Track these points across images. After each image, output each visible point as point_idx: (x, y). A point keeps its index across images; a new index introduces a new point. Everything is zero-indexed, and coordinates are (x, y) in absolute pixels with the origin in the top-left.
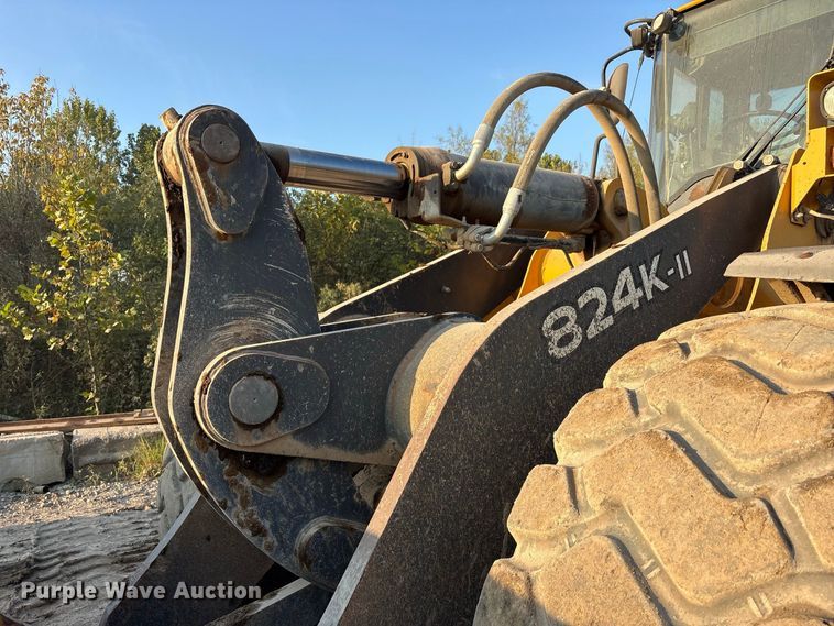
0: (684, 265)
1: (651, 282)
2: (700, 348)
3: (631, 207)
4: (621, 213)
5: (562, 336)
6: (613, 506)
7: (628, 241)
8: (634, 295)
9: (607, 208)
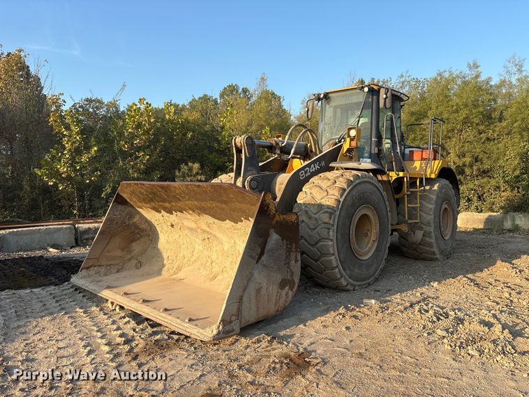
0: (323, 164)
1: (317, 167)
2: (322, 176)
3: (314, 150)
4: (312, 151)
5: (302, 176)
6: (311, 193)
7: (313, 159)
8: (314, 169)
9: (309, 150)
